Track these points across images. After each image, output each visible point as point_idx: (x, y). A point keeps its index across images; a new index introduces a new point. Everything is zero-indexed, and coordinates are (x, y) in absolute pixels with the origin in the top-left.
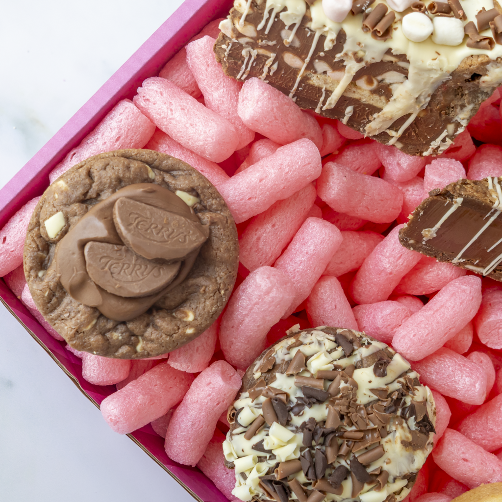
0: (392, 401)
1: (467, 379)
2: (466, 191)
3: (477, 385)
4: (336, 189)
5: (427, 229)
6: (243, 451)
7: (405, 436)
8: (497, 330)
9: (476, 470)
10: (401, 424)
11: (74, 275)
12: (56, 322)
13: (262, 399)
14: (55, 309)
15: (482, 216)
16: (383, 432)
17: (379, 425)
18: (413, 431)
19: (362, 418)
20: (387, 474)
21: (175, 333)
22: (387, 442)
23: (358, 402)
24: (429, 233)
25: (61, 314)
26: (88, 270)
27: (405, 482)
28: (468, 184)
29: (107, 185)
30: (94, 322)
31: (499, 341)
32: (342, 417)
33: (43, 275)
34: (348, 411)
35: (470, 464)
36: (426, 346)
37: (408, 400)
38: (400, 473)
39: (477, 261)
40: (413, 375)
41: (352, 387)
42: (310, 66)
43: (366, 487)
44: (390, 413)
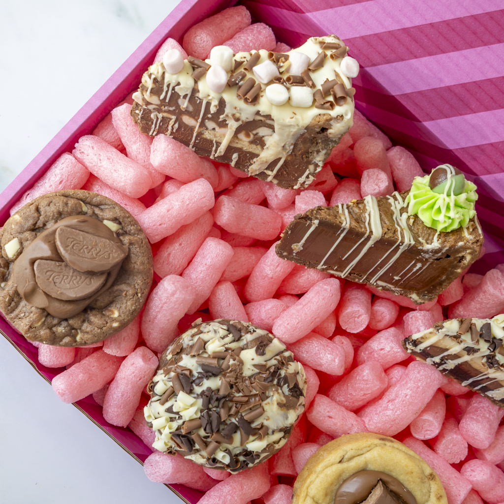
0: (269, 373)
1: (329, 356)
2: (321, 215)
3: (337, 360)
4: (227, 216)
5: (295, 244)
6: (158, 413)
7: (281, 399)
8: (353, 319)
9: (339, 424)
10: (277, 390)
11: (27, 285)
12: (15, 320)
13: (172, 374)
14: (14, 310)
15: (335, 233)
16: (263, 396)
17: (259, 392)
18: (287, 396)
19: (246, 386)
20: (267, 428)
21: (104, 327)
22: (266, 404)
23: (244, 375)
24: (297, 247)
25: (19, 314)
26: (37, 281)
27: (282, 434)
28: (322, 209)
29: (51, 218)
30: (43, 320)
31: (355, 327)
32: (231, 387)
33: (5, 286)
34: (236, 382)
35: (333, 420)
36: (297, 332)
37: (283, 373)
38: (277, 427)
39: (336, 267)
40: (287, 354)
41: (238, 363)
42: (202, 125)
43: (251, 438)
44: (268, 382)
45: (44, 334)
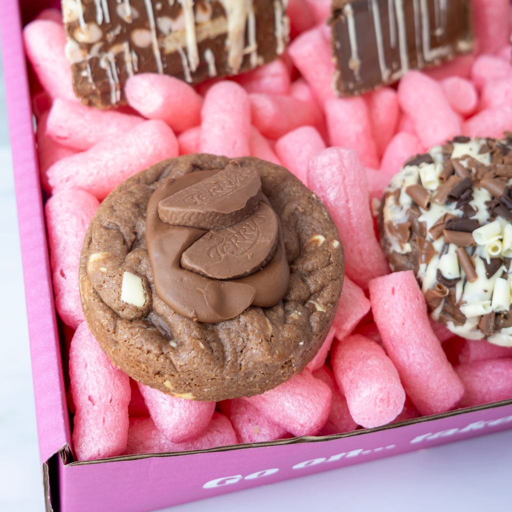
6: (486, 291)
11: (205, 296)
12: (239, 362)
13: (438, 245)
14: (223, 352)
21: (330, 257)
25: (235, 349)
29: (133, 218)
30: (268, 321)
33: (177, 342)
45: (289, 332)
